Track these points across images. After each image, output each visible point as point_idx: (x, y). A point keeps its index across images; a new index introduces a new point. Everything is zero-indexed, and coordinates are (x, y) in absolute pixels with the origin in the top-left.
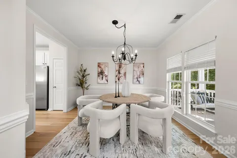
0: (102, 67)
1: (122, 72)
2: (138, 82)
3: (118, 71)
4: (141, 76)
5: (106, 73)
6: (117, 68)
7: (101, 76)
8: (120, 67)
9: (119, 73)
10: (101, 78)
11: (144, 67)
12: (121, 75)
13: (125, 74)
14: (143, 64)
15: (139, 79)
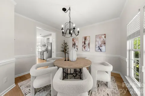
0: (75, 40)
1: (87, 43)
2: (99, 50)
3: (84, 43)
4: (103, 45)
5: (77, 44)
6: (84, 40)
7: (74, 46)
8: (85, 40)
9: (85, 44)
10: (74, 48)
11: (105, 37)
12: (86, 45)
13: (89, 44)
14: (105, 34)
15: (100, 48)
